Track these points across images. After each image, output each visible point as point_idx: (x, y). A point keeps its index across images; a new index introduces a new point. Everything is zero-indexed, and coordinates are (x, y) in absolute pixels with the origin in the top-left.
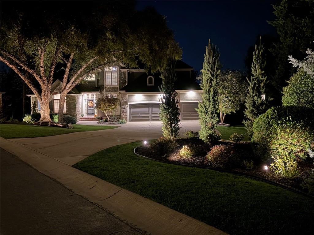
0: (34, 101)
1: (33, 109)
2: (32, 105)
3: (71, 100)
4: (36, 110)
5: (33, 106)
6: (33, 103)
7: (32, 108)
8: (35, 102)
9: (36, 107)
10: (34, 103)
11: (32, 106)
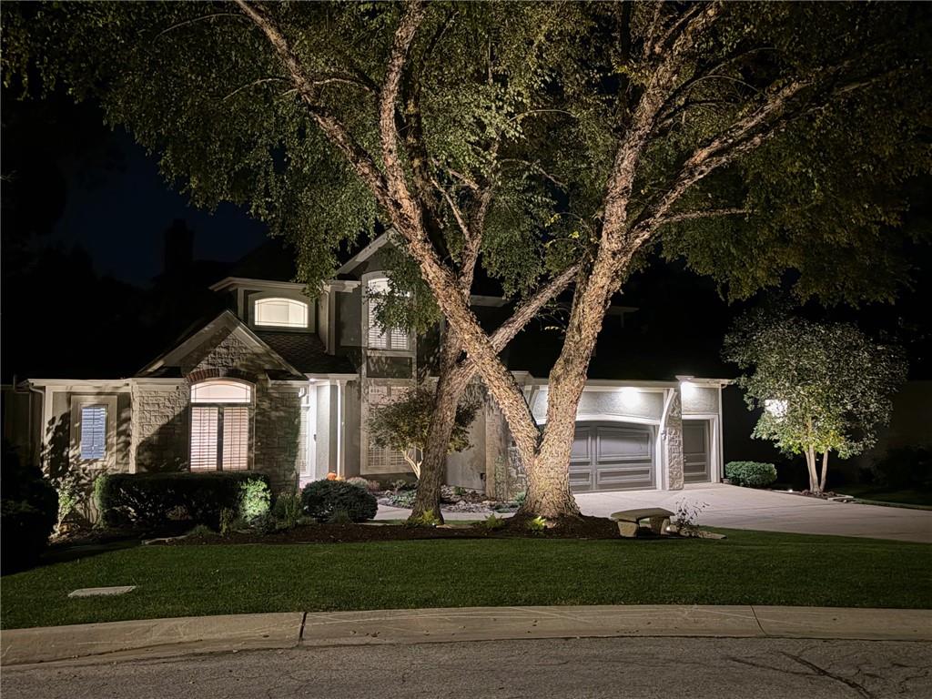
0: (64, 410)
1: (52, 452)
2: (50, 435)
3: (277, 409)
4: (68, 458)
5: (51, 442)
6: (53, 420)
7: (50, 448)
8: (66, 418)
9: (72, 442)
10: (58, 422)
11: (46, 439)
